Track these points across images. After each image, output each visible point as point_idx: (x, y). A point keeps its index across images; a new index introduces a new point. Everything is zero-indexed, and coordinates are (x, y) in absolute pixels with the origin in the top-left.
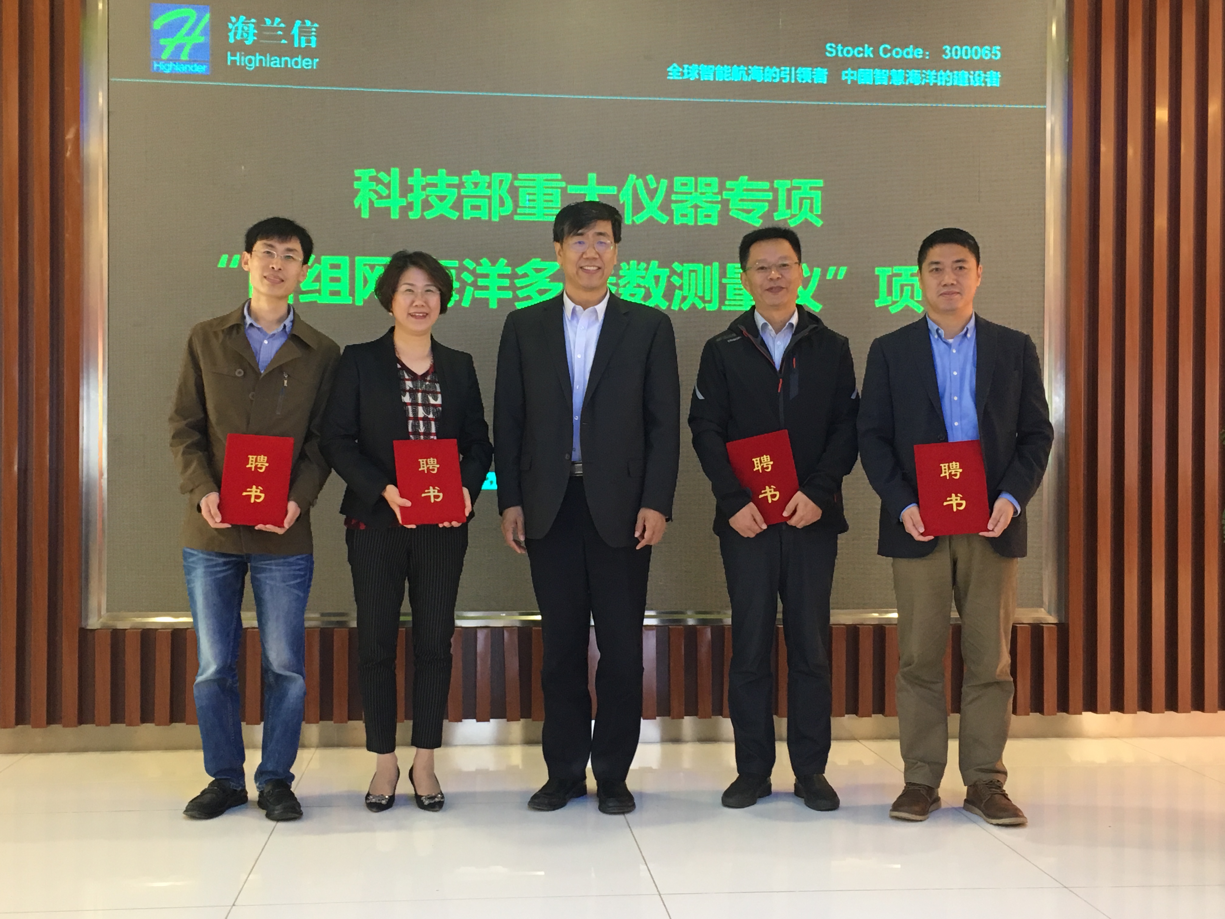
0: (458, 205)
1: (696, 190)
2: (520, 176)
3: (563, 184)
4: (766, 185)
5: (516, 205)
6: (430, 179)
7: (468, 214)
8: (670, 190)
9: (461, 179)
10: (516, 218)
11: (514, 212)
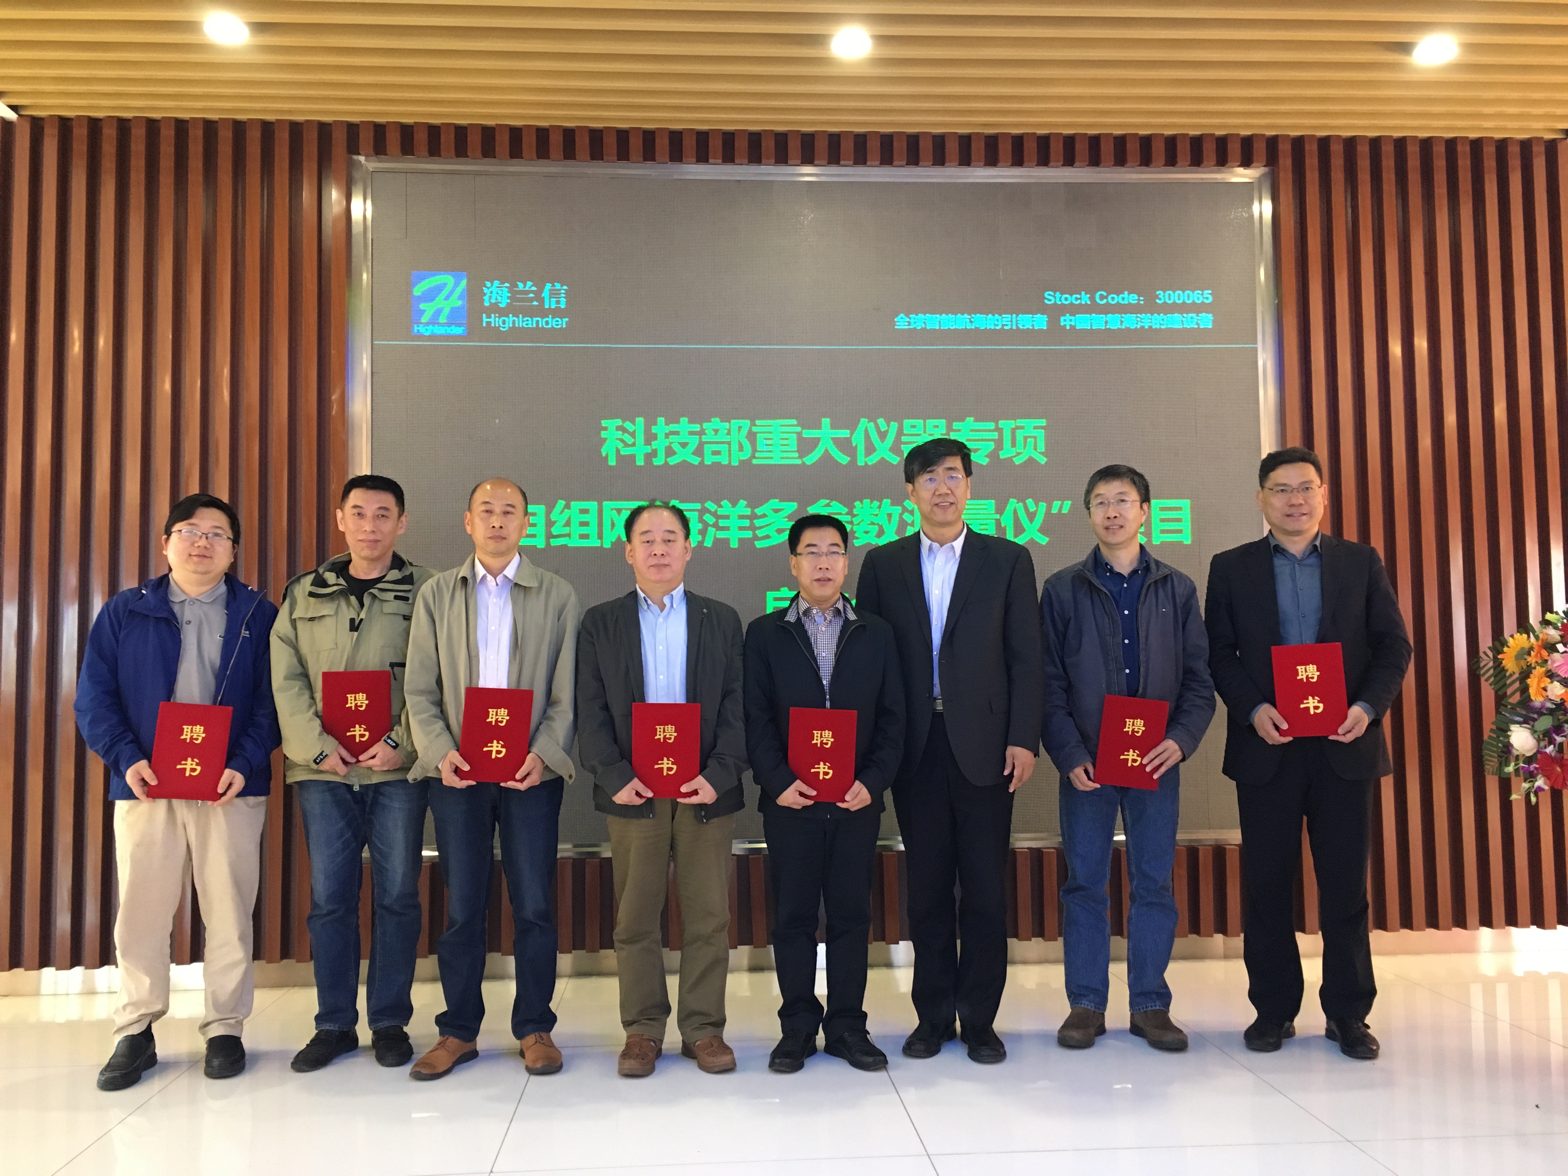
0: (699, 451)
1: (925, 432)
2: (758, 422)
3: (799, 429)
4: (991, 425)
5: (754, 450)
6: (673, 427)
7: (709, 460)
8: (900, 432)
9: (702, 427)
10: (755, 462)
11: (753, 457)
